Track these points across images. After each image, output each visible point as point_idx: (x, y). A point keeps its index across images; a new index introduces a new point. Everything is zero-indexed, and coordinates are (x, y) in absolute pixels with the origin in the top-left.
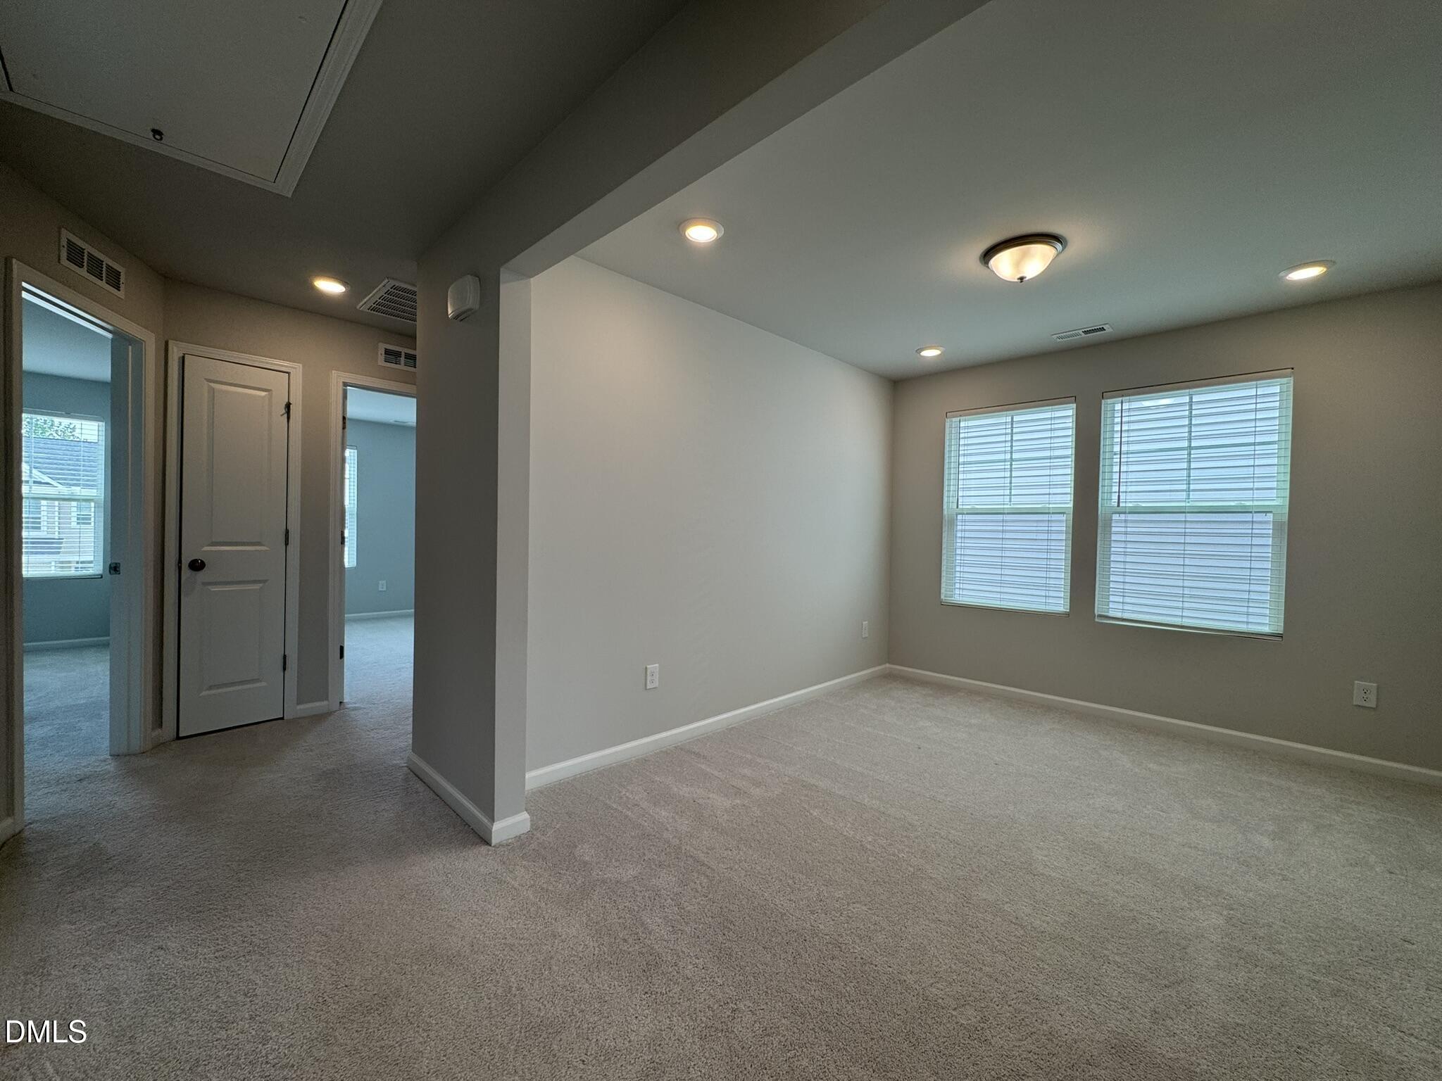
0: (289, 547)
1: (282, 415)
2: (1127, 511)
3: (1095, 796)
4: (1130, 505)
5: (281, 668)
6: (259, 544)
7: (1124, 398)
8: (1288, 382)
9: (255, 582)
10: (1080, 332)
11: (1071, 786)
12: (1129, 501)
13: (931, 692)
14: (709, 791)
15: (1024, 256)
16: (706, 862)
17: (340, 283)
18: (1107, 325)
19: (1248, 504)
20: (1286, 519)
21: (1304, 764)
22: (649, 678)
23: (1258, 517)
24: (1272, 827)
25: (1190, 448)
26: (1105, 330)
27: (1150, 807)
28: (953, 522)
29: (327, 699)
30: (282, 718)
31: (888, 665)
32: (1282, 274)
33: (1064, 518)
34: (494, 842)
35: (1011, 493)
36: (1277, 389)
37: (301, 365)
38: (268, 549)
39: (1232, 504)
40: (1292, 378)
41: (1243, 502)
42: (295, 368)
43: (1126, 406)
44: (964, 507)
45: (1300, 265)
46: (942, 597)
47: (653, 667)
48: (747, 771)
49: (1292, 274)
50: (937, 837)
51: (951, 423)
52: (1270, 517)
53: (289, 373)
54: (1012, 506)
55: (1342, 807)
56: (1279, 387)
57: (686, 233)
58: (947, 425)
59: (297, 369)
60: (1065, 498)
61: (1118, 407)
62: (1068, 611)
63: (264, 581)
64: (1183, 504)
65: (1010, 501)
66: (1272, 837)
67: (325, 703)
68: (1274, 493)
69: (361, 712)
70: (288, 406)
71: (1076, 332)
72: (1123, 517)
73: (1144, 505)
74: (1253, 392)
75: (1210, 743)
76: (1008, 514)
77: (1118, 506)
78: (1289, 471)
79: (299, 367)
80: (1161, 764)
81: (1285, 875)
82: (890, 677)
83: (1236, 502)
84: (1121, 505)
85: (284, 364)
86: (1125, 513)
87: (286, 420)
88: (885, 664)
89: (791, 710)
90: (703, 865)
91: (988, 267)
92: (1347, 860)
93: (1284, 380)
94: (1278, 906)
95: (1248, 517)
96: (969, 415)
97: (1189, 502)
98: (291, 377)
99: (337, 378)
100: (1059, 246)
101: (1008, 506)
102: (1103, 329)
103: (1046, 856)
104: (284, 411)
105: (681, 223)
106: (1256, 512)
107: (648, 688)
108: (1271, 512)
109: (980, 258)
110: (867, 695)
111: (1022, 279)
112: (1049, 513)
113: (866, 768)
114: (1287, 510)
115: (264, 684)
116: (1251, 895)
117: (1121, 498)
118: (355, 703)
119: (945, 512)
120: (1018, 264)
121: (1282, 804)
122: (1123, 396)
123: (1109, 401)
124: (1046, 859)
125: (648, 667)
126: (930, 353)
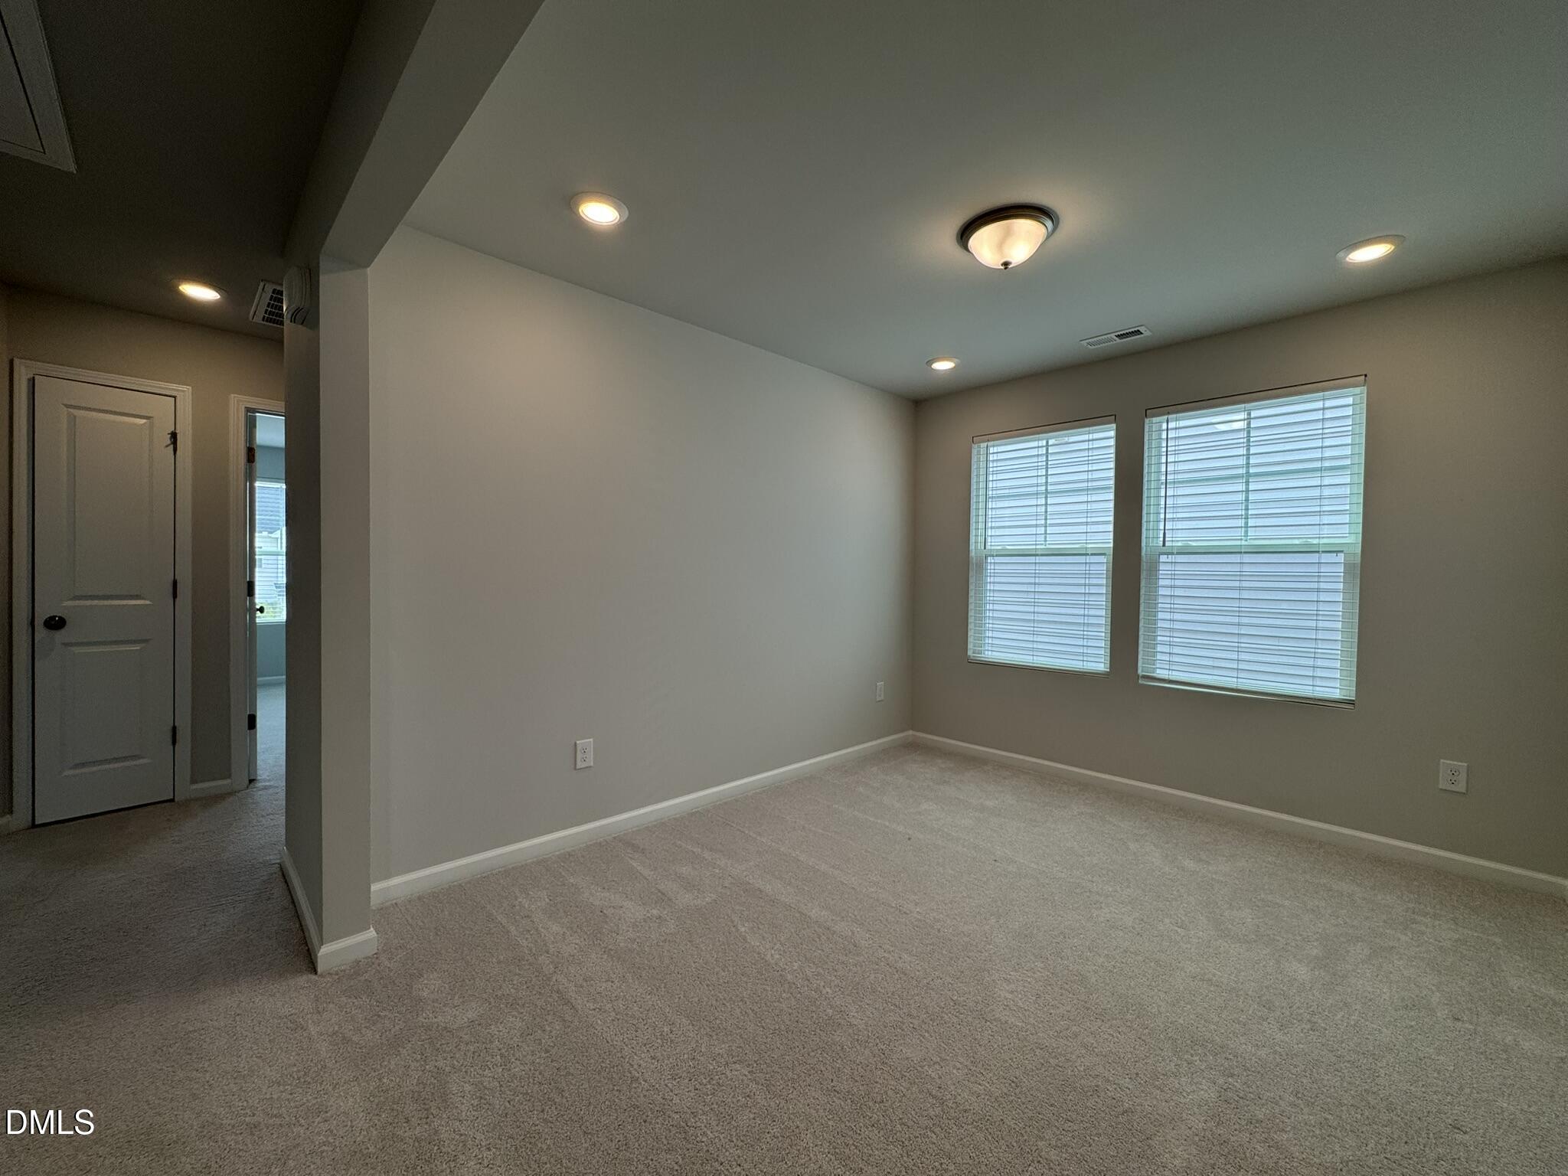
0: (177, 600)
1: (167, 446)
2: (1175, 552)
3: (1103, 905)
4: (1180, 544)
5: (170, 740)
6: (137, 597)
7: (1170, 416)
8: (1361, 391)
9: (134, 642)
10: (1113, 335)
11: (1078, 891)
12: (1176, 540)
13: (952, 765)
14: (627, 897)
15: (1008, 234)
16: (573, 1001)
17: (210, 288)
18: (1143, 327)
19: (1315, 542)
20: (1358, 560)
21: (1379, 861)
22: (579, 756)
23: (1325, 558)
24: (1315, 951)
25: (1248, 475)
26: (1142, 333)
27: (1167, 921)
28: (981, 566)
29: (229, 776)
30: (172, 800)
31: (911, 732)
32: (1341, 254)
33: (1103, 559)
34: (319, 970)
35: (1046, 531)
36: (1350, 400)
37: (190, 388)
38: (148, 602)
39: (1297, 542)
40: (1365, 388)
41: (1309, 540)
42: (183, 391)
43: (1172, 425)
44: (992, 548)
45: (1363, 241)
46: (970, 653)
47: (586, 743)
48: (685, 870)
49: (1352, 254)
50: (882, 964)
51: (978, 450)
52: (1341, 558)
53: (175, 397)
54: (1048, 546)
55: (1414, 922)
56: (1351, 399)
57: (580, 211)
58: (974, 452)
59: (185, 392)
60: (1104, 537)
61: (1164, 426)
62: (1108, 670)
63: (146, 641)
64: (1238, 543)
65: (1046, 541)
66: (1312, 965)
67: (228, 781)
68: (1346, 529)
69: (271, 791)
70: (174, 436)
71: (1108, 336)
72: (1171, 558)
73: (1194, 544)
74: (1320, 405)
75: (1269, 834)
76: (1042, 555)
77: (1164, 545)
78: (1362, 501)
79: (187, 389)
80: (1201, 860)
81: (1315, 1023)
82: (912, 747)
83: (1301, 540)
84: (1167, 544)
85: (172, 387)
86: (1172, 554)
87: (172, 452)
88: (907, 730)
89: (777, 790)
90: (568, 1002)
91: (968, 250)
92: (1403, 999)
93: (1357, 390)
94: (1294, 1071)
95: (1314, 558)
96: (997, 440)
97: (1246, 540)
98: (178, 404)
99: (237, 404)
100: (1049, 223)
101: (1043, 547)
102: (1138, 332)
103: (1012, 992)
104: (169, 442)
105: (572, 198)
106: (1323, 552)
107: (578, 767)
108: (1342, 551)
109: (958, 241)
110: (875, 769)
111: (1006, 264)
112: (1087, 554)
113: (833, 867)
114: (1359, 550)
115: (145, 761)
116: (1262, 1053)
117: (1167, 536)
118: (269, 781)
119: (973, 554)
120: (1000, 246)
121: (1338, 917)
122: (1169, 413)
123: (1155, 420)
124: (1010, 996)
125: (578, 742)
126: (943, 366)
